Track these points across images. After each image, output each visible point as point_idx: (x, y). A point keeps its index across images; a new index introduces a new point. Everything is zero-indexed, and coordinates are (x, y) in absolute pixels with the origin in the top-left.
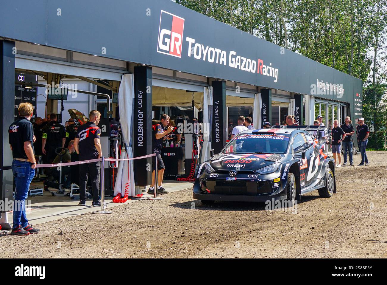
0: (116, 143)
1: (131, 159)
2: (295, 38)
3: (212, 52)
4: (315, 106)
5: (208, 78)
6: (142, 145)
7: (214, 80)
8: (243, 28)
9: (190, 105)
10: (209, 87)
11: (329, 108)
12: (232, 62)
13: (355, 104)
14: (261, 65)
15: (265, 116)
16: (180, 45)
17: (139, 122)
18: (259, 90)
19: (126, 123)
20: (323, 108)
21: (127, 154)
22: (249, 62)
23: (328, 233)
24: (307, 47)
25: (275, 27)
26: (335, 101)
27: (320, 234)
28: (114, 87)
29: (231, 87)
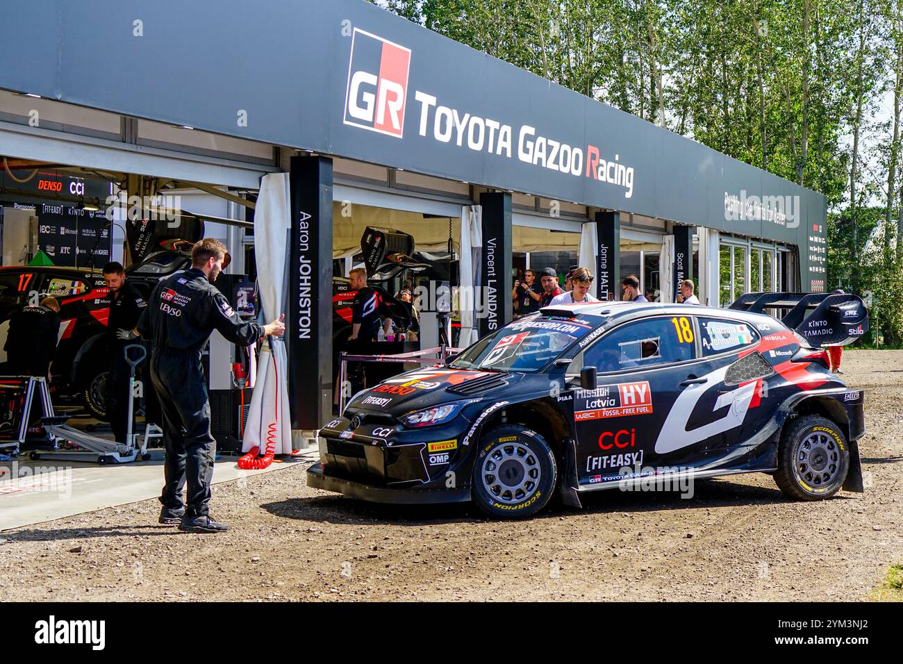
1: (283, 367)
3: (477, 127)
4: (719, 252)
5: (470, 186)
6: (309, 337)
7: (486, 192)
10: (473, 206)
11: (753, 256)
12: (526, 151)
13: (811, 248)
14: (594, 159)
15: (605, 273)
16: (399, 109)
17: (301, 284)
18: (593, 216)
19: (272, 287)
20: (739, 255)
21: (273, 356)
22: (566, 153)
26: (765, 241)
29: (527, 208)
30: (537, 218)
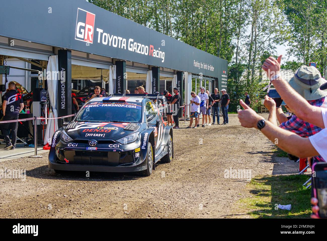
0: (45, 106)
1: (56, 118)
2: (177, 29)
3: (115, 39)
4: (192, 80)
5: (113, 59)
6: (64, 108)
7: (117, 61)
8: (139, 21)
9: (100, 78)
10: (113, 66)
11: (203, 82)
12: (131, 47)
13: (222, 79)
14: (152, 50)
15: (155, 87)
16: (92, 34)
17: (62, 91)
18: (151, 68)
19: (52, 93)
20: (198, 81)
21: (53, 114)
22: (143, 47)
23: (201, 173)
24: (187, 36)
25: (163, 21)
26: (207, 77)
27: (194, 175)
28: (43, 65)
29: (130, 66)
30: (133, 69)
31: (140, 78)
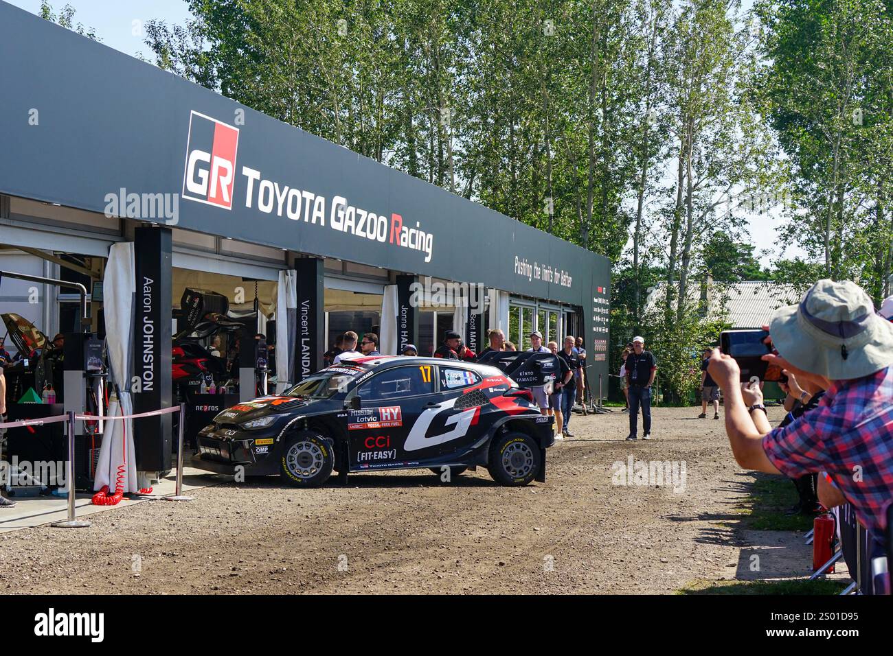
0: (98, 383)
1: (129, 416)
2: (470, 170)
3: (295, 198)
4: (509, 312)
5: (287, 253)
6: (152, 389)
7: (300, 257)
8: (361, 148)
9: (251, 307)
10: (289, 271)
11: (540, 316)
12: (338, 219)
13: (595, 310)
14: (398, 226)
15: (405, 332)
16: (229, 183)
17: (145, 342)
18: (394, 278)
19: (119, 345)
20: (528, 317)
21: (121, 406)
22: (372, 220)
23: (533, 574)
24: (495, 189)
25: (429, 147)
26: (552, 302)
27: (515, 578)
28: (94, 269)
29: (335, 272)
30: (344, 281)
31: (362, 305)
